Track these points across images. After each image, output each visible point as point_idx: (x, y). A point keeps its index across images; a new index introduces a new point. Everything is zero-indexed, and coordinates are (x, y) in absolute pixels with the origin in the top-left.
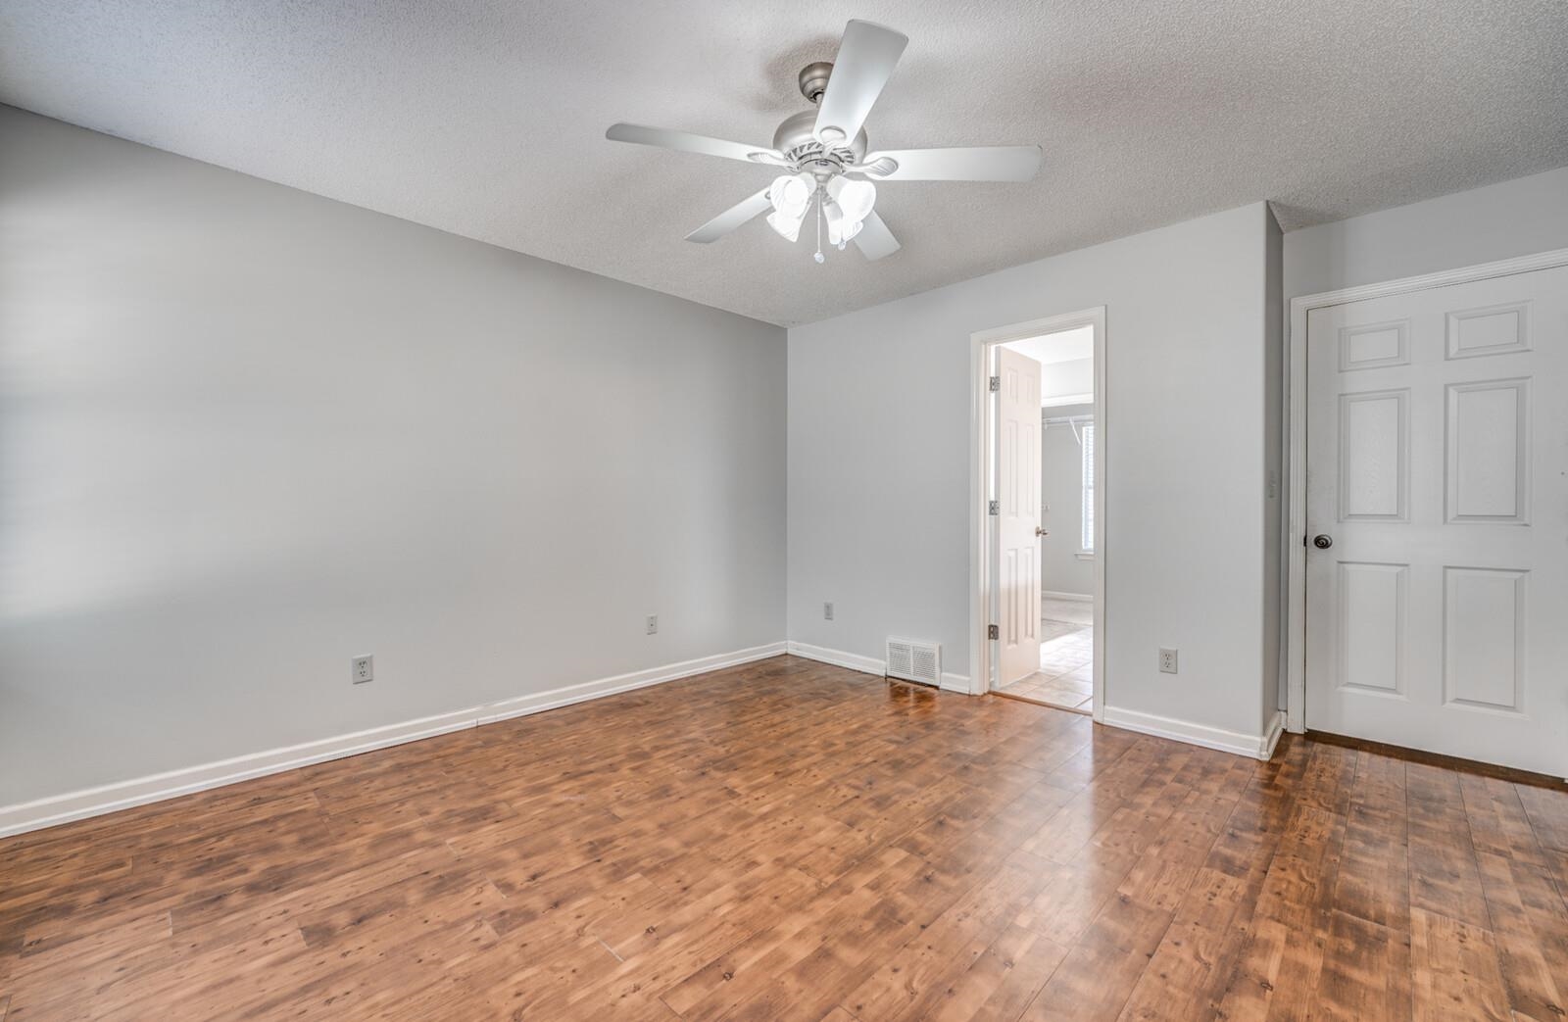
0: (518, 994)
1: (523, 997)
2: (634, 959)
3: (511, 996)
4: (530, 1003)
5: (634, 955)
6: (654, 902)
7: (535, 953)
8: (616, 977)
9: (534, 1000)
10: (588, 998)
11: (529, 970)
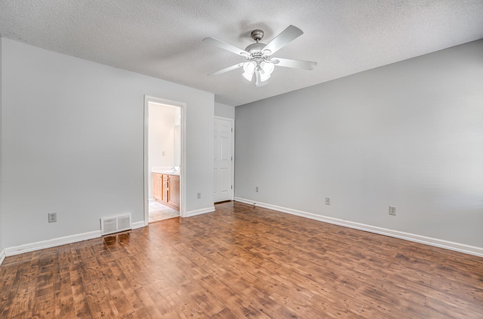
0: (339, 314)
1: (339, 313)
2: (312, 292)
3: (341, 315)
4: (340, 310)
5: (310, 292)
6: (285, 291)
7: (321, 315)
8: (320, 294)
9: (339, 310)
10: (331, 298)
11: (328, 314)
